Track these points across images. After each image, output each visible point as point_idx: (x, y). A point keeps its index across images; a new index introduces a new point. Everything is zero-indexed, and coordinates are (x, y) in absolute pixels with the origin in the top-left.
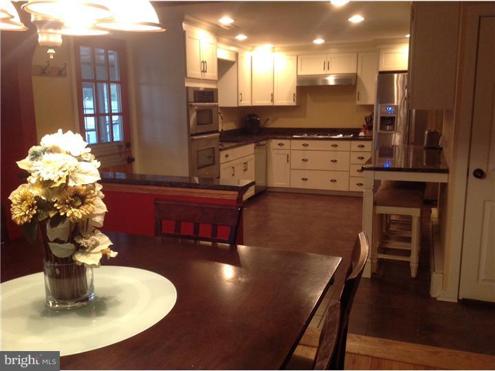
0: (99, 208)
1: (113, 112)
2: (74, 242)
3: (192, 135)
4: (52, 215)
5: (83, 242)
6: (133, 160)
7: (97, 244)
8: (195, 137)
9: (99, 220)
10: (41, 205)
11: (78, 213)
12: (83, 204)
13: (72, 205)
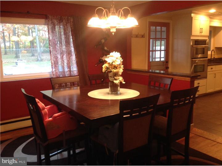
0: (121, 71)
1: (162, 50)
2: (114, 77)
3: (192, 59)
4: (109, 70)
5: (115, 78)
6: (168, 68)
7: (119, 79)
8: (193, 60)
9: (120, 73)
10: (107, 68)
11: (115, 71)
12: (116, 69)
13: (114, 68)
